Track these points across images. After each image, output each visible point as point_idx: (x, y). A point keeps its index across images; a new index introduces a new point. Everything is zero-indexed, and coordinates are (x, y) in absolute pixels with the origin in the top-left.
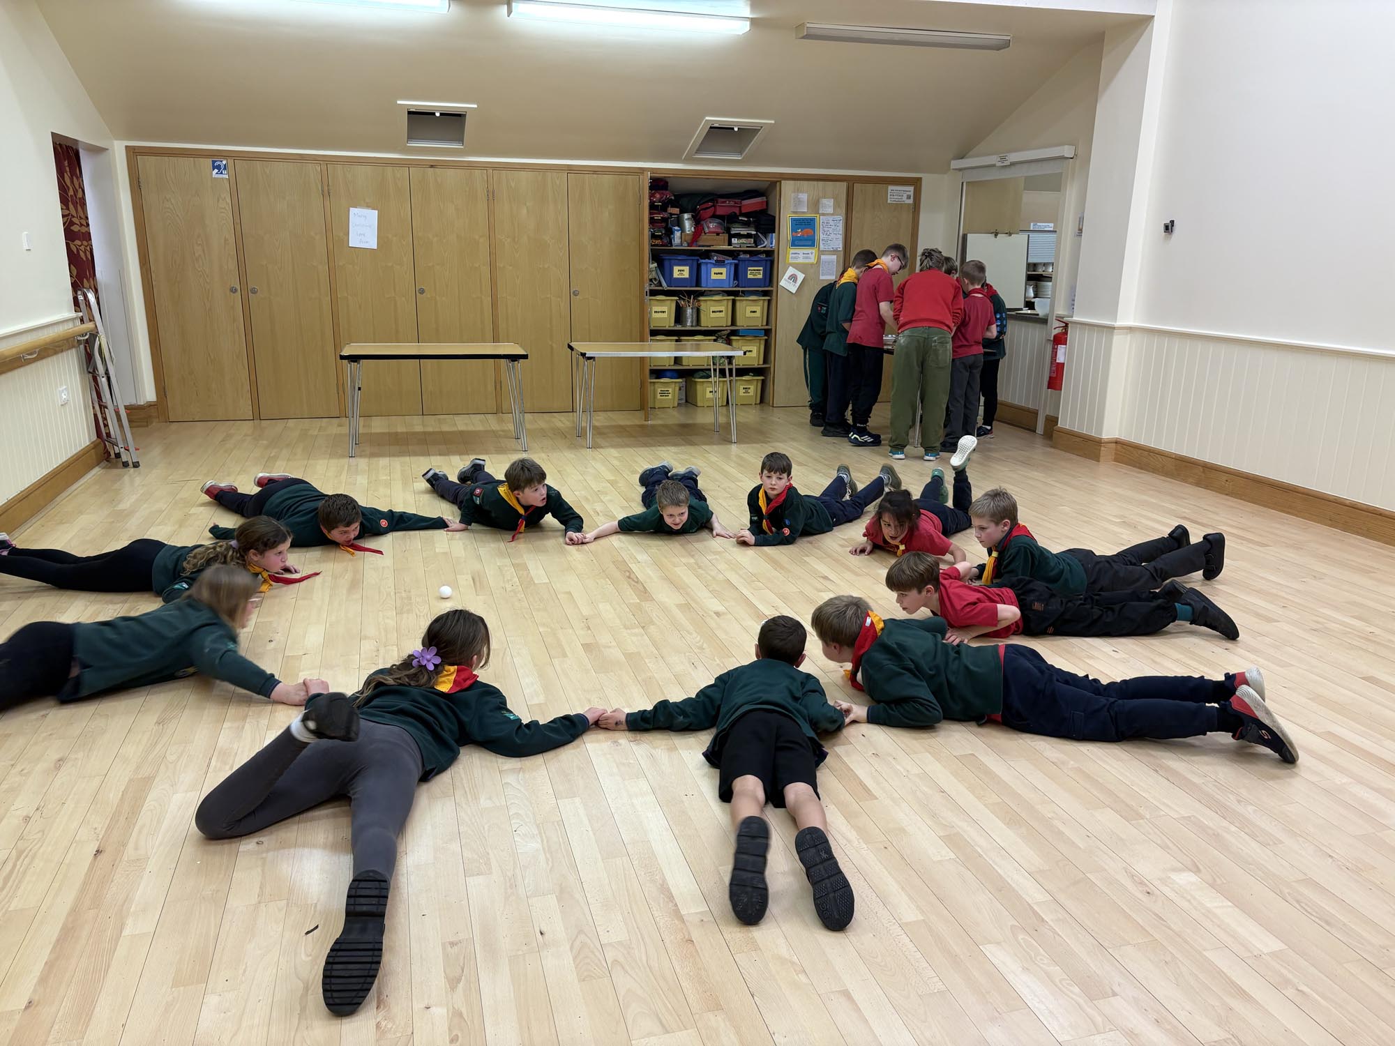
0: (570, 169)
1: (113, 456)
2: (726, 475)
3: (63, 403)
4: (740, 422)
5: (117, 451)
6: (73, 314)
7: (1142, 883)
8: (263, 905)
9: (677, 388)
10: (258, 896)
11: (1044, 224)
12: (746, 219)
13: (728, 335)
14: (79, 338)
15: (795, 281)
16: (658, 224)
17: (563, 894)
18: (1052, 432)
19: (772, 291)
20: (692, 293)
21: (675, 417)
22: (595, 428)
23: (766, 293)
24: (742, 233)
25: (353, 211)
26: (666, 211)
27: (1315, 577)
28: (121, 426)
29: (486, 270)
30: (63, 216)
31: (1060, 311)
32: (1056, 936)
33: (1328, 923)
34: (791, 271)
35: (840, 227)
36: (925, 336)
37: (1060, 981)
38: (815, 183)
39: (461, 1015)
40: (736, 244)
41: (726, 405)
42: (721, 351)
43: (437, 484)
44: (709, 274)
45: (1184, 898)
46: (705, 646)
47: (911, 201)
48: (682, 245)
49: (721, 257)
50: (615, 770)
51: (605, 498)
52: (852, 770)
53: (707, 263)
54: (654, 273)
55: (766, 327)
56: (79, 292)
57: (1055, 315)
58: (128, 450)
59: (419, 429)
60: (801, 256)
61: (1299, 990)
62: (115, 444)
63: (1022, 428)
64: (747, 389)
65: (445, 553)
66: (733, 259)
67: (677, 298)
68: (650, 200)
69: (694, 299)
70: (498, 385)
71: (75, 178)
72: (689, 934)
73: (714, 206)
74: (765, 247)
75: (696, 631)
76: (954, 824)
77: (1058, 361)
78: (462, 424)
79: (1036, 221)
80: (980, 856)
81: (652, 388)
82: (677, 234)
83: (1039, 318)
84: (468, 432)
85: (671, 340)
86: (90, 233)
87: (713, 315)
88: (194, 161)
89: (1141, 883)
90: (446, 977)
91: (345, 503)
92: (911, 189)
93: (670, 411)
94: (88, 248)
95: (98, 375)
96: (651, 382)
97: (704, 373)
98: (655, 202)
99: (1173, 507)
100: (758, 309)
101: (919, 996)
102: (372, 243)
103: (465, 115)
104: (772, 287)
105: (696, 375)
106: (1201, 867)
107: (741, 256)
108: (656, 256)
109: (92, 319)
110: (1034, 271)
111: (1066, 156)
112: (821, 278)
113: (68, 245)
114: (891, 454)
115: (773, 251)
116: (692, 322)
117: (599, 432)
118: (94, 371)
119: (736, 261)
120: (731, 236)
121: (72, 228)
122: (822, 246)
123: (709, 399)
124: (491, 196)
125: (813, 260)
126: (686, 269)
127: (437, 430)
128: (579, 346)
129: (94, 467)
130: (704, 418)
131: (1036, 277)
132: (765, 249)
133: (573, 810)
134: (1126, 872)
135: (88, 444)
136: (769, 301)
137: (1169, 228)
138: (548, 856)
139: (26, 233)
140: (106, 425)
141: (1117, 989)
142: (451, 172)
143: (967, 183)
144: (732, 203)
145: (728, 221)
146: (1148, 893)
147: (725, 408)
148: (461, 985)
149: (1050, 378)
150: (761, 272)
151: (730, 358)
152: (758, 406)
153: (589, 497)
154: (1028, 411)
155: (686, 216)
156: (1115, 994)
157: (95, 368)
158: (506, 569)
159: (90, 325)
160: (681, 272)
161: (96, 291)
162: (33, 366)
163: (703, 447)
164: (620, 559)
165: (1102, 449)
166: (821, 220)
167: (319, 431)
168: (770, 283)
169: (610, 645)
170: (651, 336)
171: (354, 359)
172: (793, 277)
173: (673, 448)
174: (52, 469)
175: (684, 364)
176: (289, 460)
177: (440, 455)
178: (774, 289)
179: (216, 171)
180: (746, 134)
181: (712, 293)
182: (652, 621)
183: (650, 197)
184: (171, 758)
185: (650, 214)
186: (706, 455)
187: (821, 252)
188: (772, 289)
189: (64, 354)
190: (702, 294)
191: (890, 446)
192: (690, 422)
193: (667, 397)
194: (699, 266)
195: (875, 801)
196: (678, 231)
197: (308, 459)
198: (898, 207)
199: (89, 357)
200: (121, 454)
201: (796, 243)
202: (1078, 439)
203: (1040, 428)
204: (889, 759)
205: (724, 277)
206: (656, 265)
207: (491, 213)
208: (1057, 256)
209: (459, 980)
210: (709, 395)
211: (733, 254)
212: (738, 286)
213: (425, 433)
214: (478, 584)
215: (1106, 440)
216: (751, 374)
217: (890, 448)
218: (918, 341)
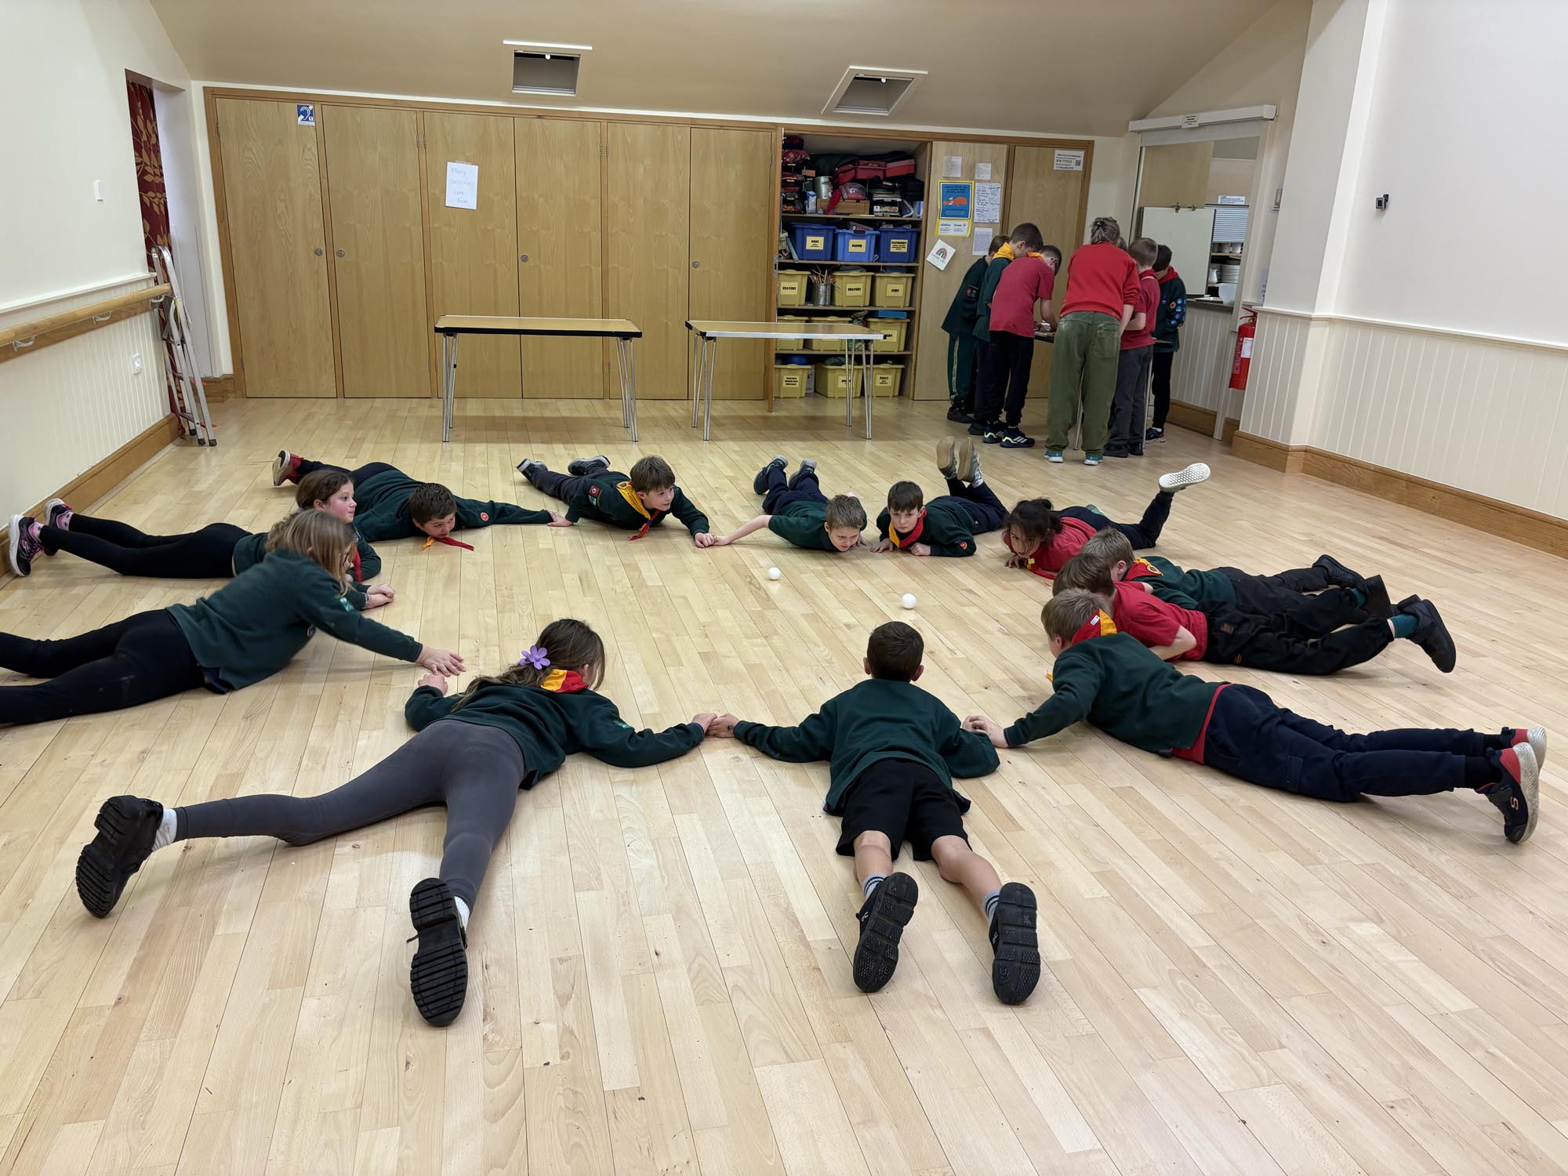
0: (693, 123)
1: (188, 432)
2: (859, 474)
3: (137, 372)
4: (875, 416)
5: (192, 427)
6: (146, 274)
7: (1317, 932)
8: (361, 910)
9: (806, 376)
10: (356, 901)
11: (1234, 197)
12: (890, 184)
13: (866, 317)
14: (154, 301)
15: (944, 256)
16: (790, 188)
17: (679, 912)
18: (1232, 437)
19: (918, 267)
20: (826, 267)
21: (802, 408)
22: (713, 418)
23: (910, 270)
24: (885, 200)
25: (451, 166)
26: (800, 173)
27: (1530, 608)
28: (197, 400)
29: (596, 236)
30: (137, 164)
31: (1248, 298)
32: (1219, 983)
33: (1525, 983)
34: (940, 244)
35: (998, 197)
36: (1090, 322)
37: (1222, 1029)
38: (972, 144)
39: (572, 1032)
40: (877, 212)
41: (860, 397)
42: (860, 334)
43: (536, 477)
44: (846, 246)
45: (1364, 950)
46: (834, 660)
47: (1080, 168)
48: (816, 212)
49: (861, 227)
50: (736, 787)
51: (724, 497)
52: (996, 799)
53: (844, 234)
54: (784, 244)
55: (910, 309)
56: (153, 250)
57: (1241, 303)
58: (204, 427)
59: (518, 413)
60: (952, 227)
61: (1488, 1052)
62: (190, 419)
63: (1195, 431)
64: (884, 379)
65: (549, 550)
66: (874, 230)
67: (809, 273)
68: (783, 159)
69: (828, 274)
70: (606, 365)
71: (148, 121)
72: (816, 962)
73: (855, 169)
74: (911, 217)
75: (824, 644)
76: (1108, 860)
77: (1242, 356)
78: (564, 409)
79: (1225, 194)
80: (1137, 895)
81: (777, 375)
82: (812, 200)
83: (1223, 307)
84: (572, 418)
85: (801, 321)
86: (164, 185)
87: (849, 293)
88: (278, 105)
89: (1315, 932)
90: (556, 993)
91: (439, 493)
92: (1082, 153)
93: (797, 401)
94: (162, 201)
95: (174, 343)
96: (776, 368)
97: (837, 359)
98: (788, 162)
99: (1370, 526)
100: (901, 287)
101: (1066, 1037)
102: (472, 204)
103: (578, 58)
104: (917, 262)
105: (828, 361)
106: (1384, 918)
107: (884, 227)
108: (788, 225)
109: (168, 280)
110: (1220, 252)
111: (1265, 117)
112: (975, 253)
113: (141, 196)
114: (1046, 457)
115: (921, 221)
116: (825, 300)
117: (717, 422)
118: (168, 337)
119: (878, 232)
120: (873, 203)
121: (145, 178)
122: (976, 217)
123: (842, 390)
124: (604, 152)
125: (966, 233)
126: (821, 239)
127: (538, 415)
128: (699, 325)
129: (168, 444)
130: (835, 410)
131: (1221, 260)
132: (910, 219)
133: (691, 827)
134: (1300, 920)
135: (162, 418)
136: (914, 279)
137: (1382, 203)
138: (664, 874)
139: (98, 181)
140: (181, 399)
141: (1284, 1041)
142: (560, 124)
143: (1147, 147)
144: (876, 166)
145: (871, 186)
146: (1324, 943)
147: (858, 400)
148: (571, 1002)
149: (1233, 375)
150: (906, 245)
151: (867, 342)
152: (896, 399)
153: (706, 495)
154: (1204, 412)
155: (823, 179)
156: (1282, 1047)
157: (170, 335)
158: (616, 569)
159: (165, 287)
160: (815, 243)
161: (170, 250)
162: (105, 329)
163: (833, 442)
164: (740, 563)
165: (1289, 457)
166: (976, 188)
167: (409, 411)
168: (916, 258)
169: (729, 654)
170: (779, 315)
171: (450, 332)
172: (942, 253)
173: (800, 443)
174: (124, 444)
175: (814, 348)
176: (376, 443)
177: (542, 442)
178: (920, 265)
179: (302, 117)
180: (896, 85)
181: (848, 268)
182: (776, 631)
183: (783, 157)
184: (260, 755)
185: (783, 176)
186: (836, 452)
187: (975, 225)
188: (917, 265)
189: (138, 317)
190: (838, 268)
191: (1046, 447)
192: (819, 414)
193: (794, 386)
194: (835, 237)
195: (1022, 832)
196: (813, 196)
197: (398, 443)
198: (1066, 174)
199: (164, 324)
200: (198, 431)
201: (947, 212)
202: (1261, 446)
203: (1218, 433)
204: (1039, 789)
205: (863, 250)
206: (786, 234)
207: (603, 171)
208: (1248, 235)
209: (569, 998)
210: (841, 385)
211: (874, 224)
212: (878, 261)
213: (524, 418)
214: (585, 583)
215: (1294, 448)
216: (889, 362)
217: (1046, 450)
218: (1081, 327)
